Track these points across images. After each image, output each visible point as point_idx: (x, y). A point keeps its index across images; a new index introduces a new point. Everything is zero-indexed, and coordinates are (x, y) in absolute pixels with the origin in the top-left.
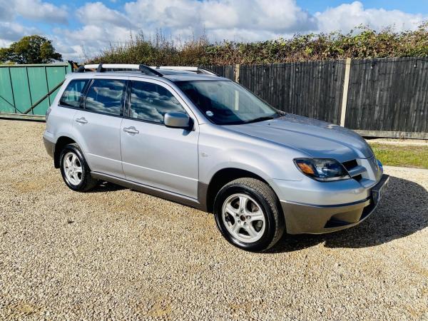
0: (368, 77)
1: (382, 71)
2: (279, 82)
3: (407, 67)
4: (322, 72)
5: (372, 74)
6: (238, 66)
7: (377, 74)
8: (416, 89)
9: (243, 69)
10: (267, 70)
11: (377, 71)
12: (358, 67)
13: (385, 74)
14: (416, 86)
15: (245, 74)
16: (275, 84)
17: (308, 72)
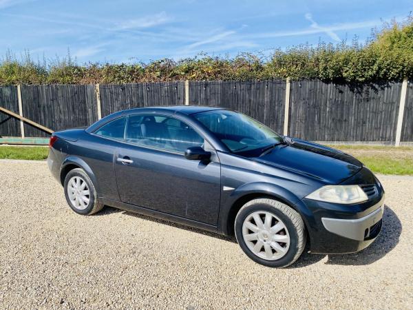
0: (203, 96)
1: (213, 91)
2: (134, 99)
3: (230, 89)
4: (168, 92)
5: (206, 94)
6: (98, 85)
7: (209, 94)
8: (237, 106)
9: (103, 88)
10: (123, 89)
11: (209, 91)
12: (194, 88)
13: (215, 94)
14: (238, 104)
15: (105, 92)
16: (132, 101)
17: (157, 91)
